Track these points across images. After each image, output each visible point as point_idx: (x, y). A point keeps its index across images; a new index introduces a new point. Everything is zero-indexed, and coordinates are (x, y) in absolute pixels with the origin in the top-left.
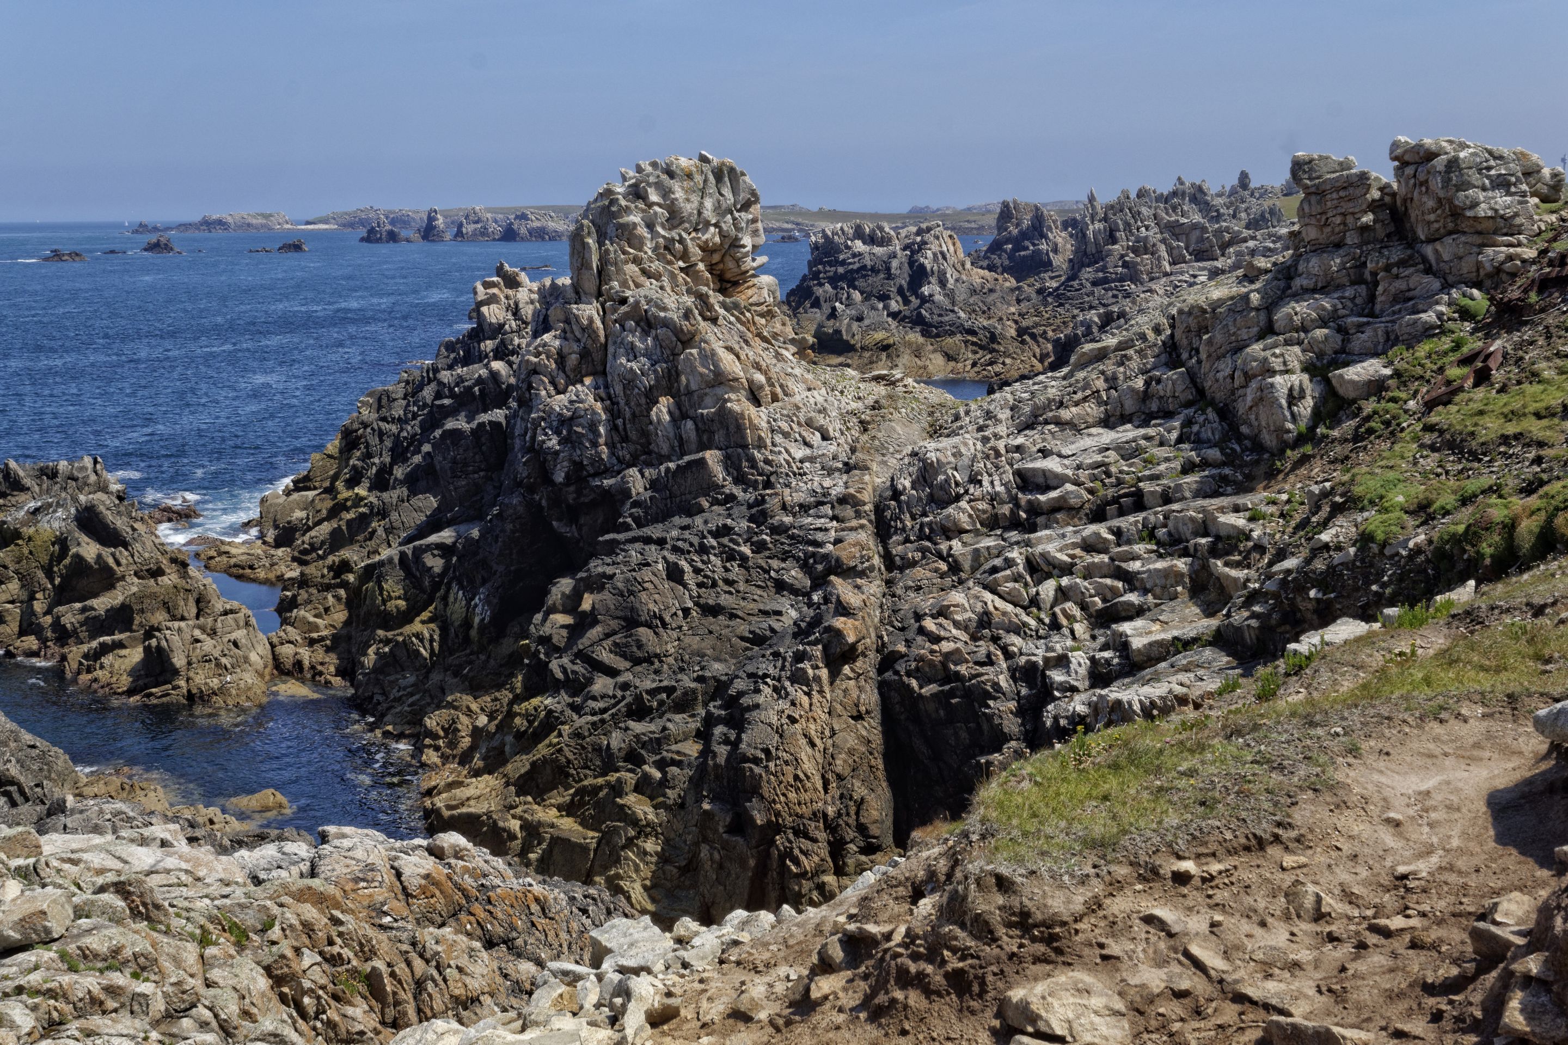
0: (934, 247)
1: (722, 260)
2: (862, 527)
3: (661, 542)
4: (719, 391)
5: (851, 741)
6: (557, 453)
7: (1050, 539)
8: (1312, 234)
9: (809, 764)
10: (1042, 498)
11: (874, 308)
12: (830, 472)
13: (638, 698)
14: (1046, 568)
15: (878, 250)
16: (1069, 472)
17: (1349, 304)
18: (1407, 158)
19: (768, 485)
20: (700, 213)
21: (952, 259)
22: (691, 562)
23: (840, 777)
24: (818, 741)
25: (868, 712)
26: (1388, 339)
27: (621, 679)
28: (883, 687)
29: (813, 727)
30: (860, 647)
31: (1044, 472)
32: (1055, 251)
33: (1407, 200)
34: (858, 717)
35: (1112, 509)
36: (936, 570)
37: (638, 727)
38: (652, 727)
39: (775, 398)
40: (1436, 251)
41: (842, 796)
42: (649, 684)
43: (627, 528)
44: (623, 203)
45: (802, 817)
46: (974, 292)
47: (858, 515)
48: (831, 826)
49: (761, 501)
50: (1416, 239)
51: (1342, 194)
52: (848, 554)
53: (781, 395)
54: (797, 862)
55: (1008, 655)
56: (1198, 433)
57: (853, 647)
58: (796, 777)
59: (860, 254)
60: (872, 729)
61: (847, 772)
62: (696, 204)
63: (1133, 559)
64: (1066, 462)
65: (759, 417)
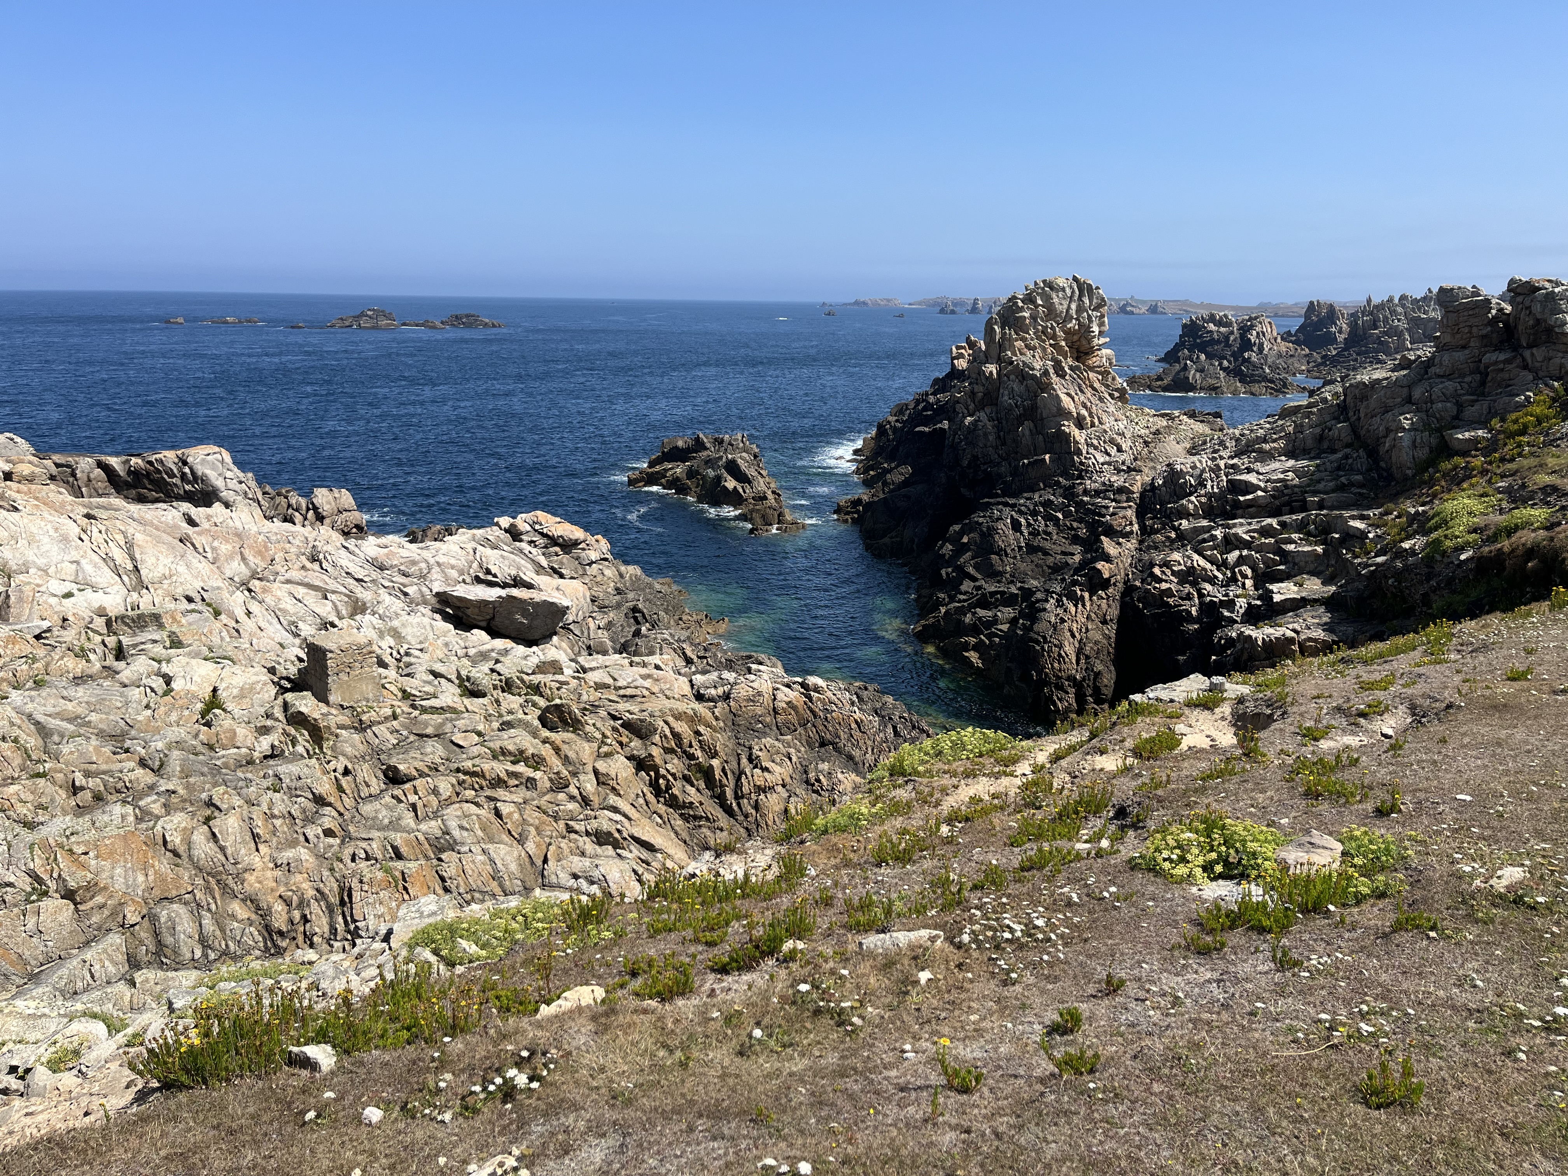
0: (1258, 329)
1: (1079, 340)
2: (1130, 507)
3: (1013, 506)
4: (1058, 419)
5: (1098, 637)
6: (964, 450)
7: (1242, 525)
8: (1448, 338)
9: (1070, 649)
10: (1241, 498)
11: (1212, 364)
12: (1119, 471)
13: (984, 595)
14: (1235, 543)
15: (1222, 329)
16: (1262, 484)
17: (1466, 386)
18: (1518, 290)
19: (1080, 477)
20: (1067, 311)
21: (1268, 336)
22: (1027, 519)
23: (1087, 657)
24: (1077, 634)
25: (1111, 620)
26: (1490, 412)
27: (977, 584)
28: (1124, 606)
29: (1075, 625)
30: (1113, 580)
31: (1246, 482)
32: (1340, 332)
33: (1517, 318)
34: (1104, 622)
35: (1286, 509)
36: (1168, 538)
37: (981, 612)
38: (990, 614)
39: (1093, 425)
40: (1532, 355)
41: (1087, 669)
42: (993, 589)
43: (997, 496)
44: (1020, 304)
45: (1061, 678)
46: (1280, 356)
47: (1128, 500)
48: (1078, 685)
49: (1073, 486)
50: (1520, 346)
51: (1471, 312)
52: (1117, 523)
53: (1097, 423)
54: (1055, 705)
55: (1201, 596)
56: (1352, 464)
57: (1108, 580)
58: (1060, 655)
59: (1211, 331)
60: (1111, 630)
61: (1093, 654)
62: (1065, 306)
63: (1291, 543)
64: (1261, 477)
65: (1080, 436)
